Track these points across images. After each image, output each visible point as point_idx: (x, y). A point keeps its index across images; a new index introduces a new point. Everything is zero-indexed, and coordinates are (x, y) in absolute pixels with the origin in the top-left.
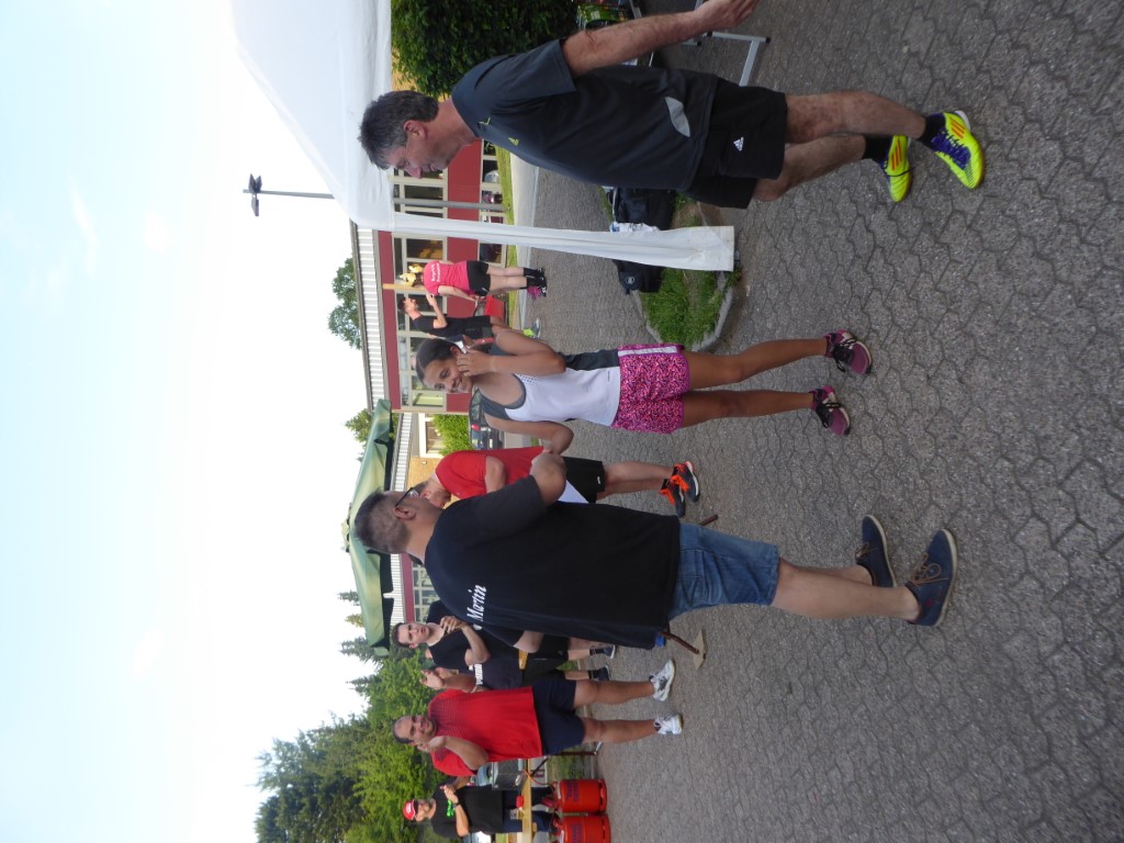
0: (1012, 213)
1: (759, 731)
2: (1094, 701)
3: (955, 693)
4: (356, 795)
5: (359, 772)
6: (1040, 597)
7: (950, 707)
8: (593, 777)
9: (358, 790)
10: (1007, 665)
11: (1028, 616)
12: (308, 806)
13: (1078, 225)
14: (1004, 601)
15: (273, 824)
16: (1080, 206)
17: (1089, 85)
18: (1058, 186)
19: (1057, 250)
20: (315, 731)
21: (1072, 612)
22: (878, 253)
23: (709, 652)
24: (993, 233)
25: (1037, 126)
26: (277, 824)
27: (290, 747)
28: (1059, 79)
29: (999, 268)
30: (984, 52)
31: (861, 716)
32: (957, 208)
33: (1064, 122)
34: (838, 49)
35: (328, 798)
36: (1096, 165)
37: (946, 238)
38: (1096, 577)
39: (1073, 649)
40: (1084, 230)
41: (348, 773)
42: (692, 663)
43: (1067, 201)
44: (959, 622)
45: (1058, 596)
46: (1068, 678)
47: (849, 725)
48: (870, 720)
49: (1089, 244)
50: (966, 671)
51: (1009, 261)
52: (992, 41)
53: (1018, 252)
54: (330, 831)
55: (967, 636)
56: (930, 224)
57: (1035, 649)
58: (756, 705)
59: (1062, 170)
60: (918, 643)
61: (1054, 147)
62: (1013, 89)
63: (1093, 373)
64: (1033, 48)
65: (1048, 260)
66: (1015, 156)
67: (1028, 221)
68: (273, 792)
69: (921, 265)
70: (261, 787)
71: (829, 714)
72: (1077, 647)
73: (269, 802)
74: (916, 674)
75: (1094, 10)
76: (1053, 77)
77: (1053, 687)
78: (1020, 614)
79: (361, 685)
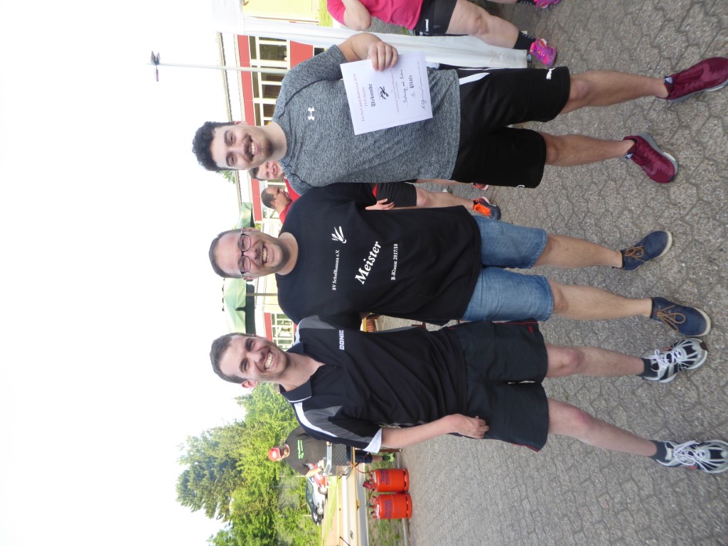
4: (239, 469)
5: (240, 455)
9: (240, 466)
12: (208, 476)
15: (186, 487)
20: (212, 429)
26: (189, 487)
27: (196, 440)
35: (221, 470)
41: (234, 455)
54: (223, 491)
68: (187, 467)
70: (179, 463)
73: (184, 473)
79: (241, 400)
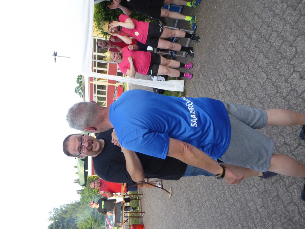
0: (254, 90)
1: (185, 217)
2: (270, 223)
3: (235, 215)
4: (76, 223)
5: (77, 217)
6: (257, 193)
7: (234, 219)
8: (141, 224)
10: (249, 210)
11: (254, 197)
12: (62, 226)
13: (270, 97)
14: (248, 192)
16: (271, 92)
17: (274, 61)
18: (266, 85)
19: (265, 102)
20: (65, 205)
21: (265, 198)
22: (220, 94)
23: (173, 194)
24: (249, 94)
25: (261, 69)
27: (57, 209)
28: (266, 58)
29: (250, 104)
30: (249, 47)
31: (211, 217)
32: (240, 86)
33: (268, 69)
34: (213, 38)
35: (67, 224)
36: (275, 82)
37: (238, 93)
38: (271, 190)
39: (265, 208)
40: (272, 98)
41: (74, 216)
42: (168, 196)
43: (268, 90)
44: (237, 196)
45: (262, 193)
46: (263, 216)
47: (208, 220)
48: (214, 219)
49: (273, 102)
50: (238, 209)
51: (253, 102)
52: (251, 44)
53: (255, 100)
55: (239, 200)
56: (234, 89)
57: (256, 207)
58: (185, 210)
59: (267, 81)
60: (226, 200)
61: (265, 75)
62: (256, 58)
63: (272, 136)
64: (260, 49)
65: (262, 104)
66: (255, 75)
67: (258, 93)
68: (52, 222)
69: (231, 99)
70: (49, 220)
71: (203, 216)
72: (266, 208)
73: (51, 225)
74: (226, 208)
75: (276, 42)
76: (265, 57)
77: (260, 217)
78: (252, 196)
79: (78, 192)
